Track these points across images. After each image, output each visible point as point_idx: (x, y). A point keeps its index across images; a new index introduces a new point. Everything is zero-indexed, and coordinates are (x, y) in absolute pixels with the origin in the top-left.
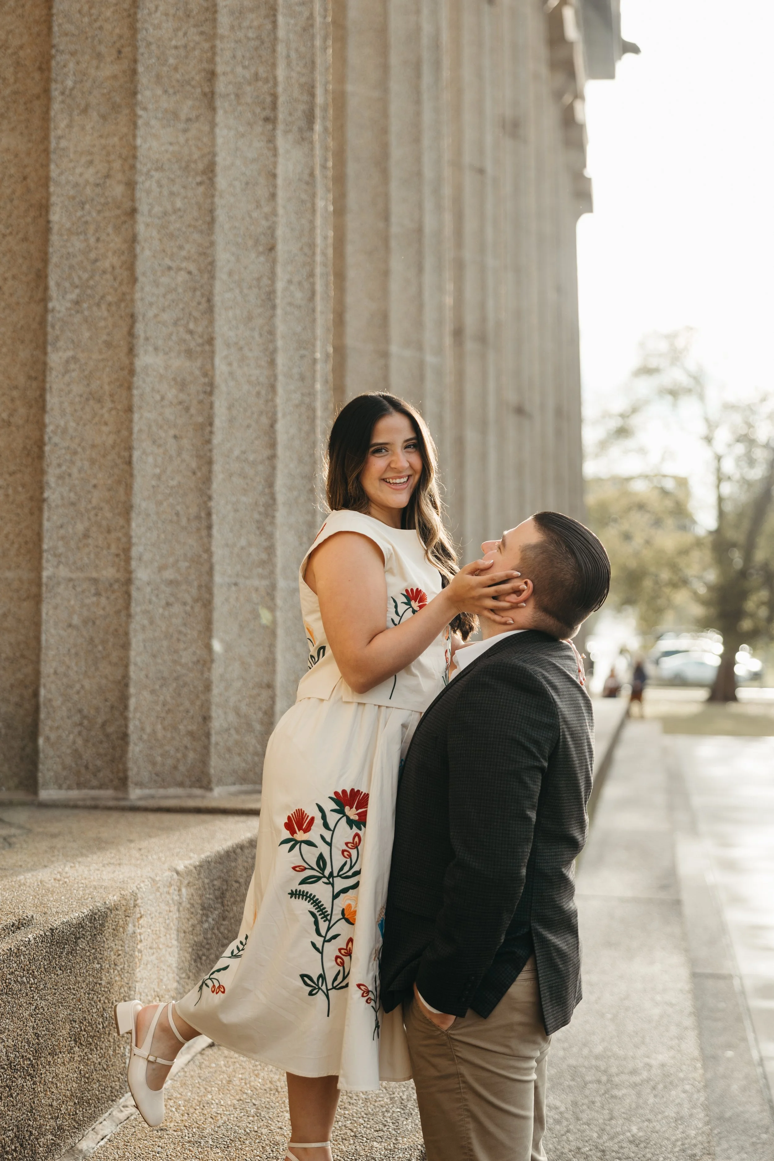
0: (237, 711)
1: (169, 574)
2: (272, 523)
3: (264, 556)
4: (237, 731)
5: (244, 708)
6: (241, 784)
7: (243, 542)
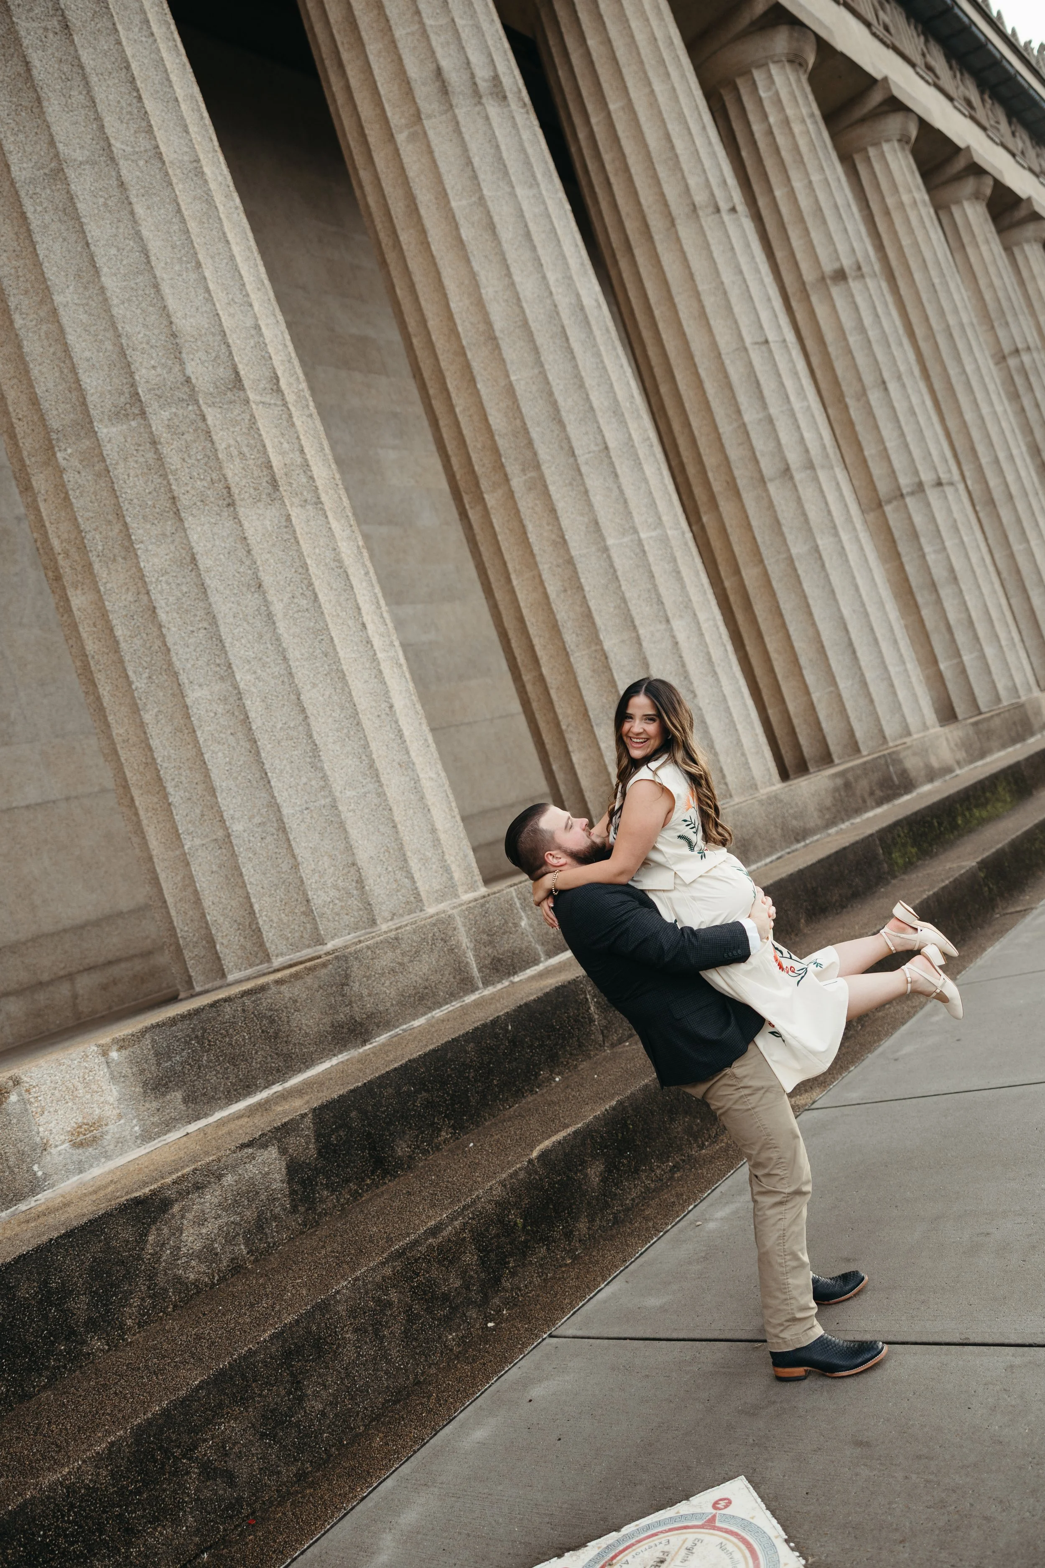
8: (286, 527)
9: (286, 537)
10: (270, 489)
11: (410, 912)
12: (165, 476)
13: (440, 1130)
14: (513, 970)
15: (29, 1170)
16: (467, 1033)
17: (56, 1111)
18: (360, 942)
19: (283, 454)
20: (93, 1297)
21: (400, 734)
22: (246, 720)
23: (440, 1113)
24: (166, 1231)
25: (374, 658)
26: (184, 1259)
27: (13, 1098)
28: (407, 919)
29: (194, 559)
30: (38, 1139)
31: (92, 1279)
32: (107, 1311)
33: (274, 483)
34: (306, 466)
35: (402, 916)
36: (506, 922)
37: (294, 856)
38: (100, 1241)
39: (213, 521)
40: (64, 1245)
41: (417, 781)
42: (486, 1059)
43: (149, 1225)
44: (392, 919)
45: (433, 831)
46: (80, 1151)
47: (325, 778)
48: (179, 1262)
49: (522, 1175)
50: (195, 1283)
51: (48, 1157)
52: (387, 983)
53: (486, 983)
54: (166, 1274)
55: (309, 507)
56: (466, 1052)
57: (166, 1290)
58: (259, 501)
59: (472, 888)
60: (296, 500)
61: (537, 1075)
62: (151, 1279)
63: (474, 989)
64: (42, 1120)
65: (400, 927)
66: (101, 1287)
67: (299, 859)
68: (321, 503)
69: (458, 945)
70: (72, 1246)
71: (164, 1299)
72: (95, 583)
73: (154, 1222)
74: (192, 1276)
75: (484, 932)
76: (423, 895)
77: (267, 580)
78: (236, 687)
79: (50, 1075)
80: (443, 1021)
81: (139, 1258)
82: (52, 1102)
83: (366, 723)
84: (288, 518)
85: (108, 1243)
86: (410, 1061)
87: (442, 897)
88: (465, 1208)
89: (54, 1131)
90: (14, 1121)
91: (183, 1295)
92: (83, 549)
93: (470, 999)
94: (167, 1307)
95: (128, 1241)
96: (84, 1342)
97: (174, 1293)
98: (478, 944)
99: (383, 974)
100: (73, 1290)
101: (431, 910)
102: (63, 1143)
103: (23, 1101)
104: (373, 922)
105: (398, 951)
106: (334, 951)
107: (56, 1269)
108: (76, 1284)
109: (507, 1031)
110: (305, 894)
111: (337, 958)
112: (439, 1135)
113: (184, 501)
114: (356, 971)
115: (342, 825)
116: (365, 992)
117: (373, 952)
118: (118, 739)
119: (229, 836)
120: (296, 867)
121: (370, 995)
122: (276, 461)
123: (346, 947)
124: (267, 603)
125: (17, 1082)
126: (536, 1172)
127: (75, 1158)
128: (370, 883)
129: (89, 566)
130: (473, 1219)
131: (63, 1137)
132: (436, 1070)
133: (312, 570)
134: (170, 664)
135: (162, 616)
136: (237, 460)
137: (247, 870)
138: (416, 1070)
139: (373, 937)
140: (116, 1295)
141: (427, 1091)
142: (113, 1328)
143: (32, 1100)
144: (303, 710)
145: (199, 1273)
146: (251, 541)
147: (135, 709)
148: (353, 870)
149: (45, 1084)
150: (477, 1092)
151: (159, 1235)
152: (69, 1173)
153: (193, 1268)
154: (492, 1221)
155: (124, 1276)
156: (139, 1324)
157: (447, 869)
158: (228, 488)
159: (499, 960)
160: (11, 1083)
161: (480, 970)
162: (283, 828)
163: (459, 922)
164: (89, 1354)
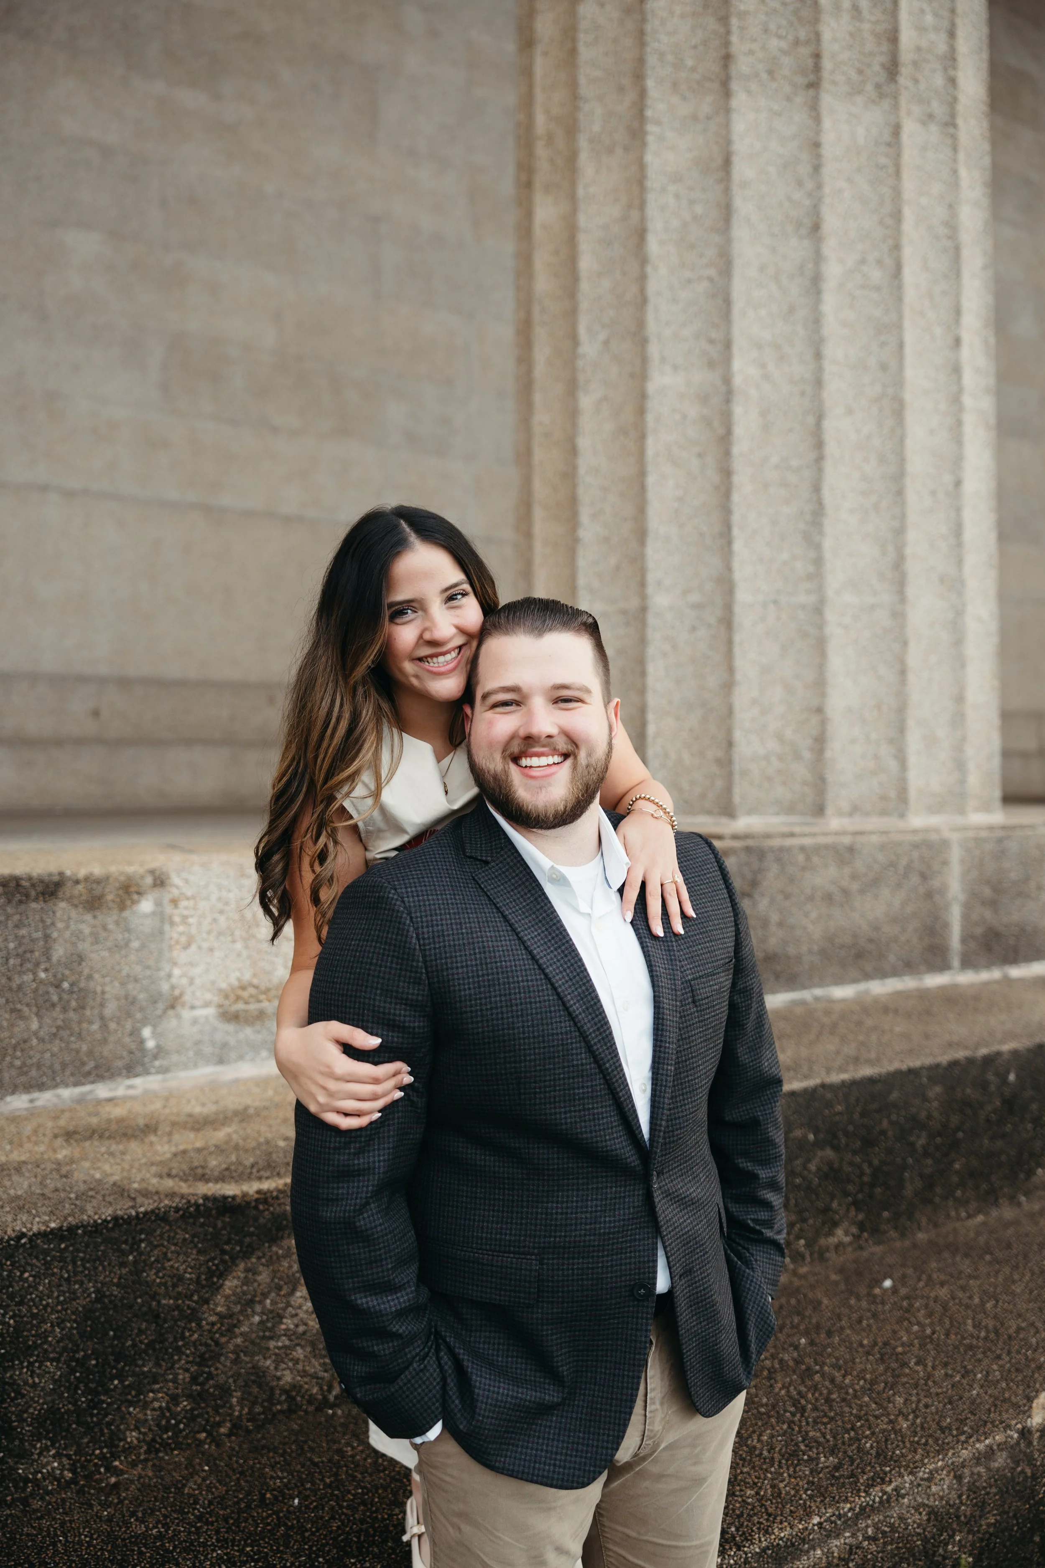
0: (780, 737)
1: (694, 598)
2: (821, 533)
3: (811, 569)
4: (781, 758)
5: (789, 734)
6: (787, 814)
7: (785, 556)
8: (889, 145)
9: (883, 160)
10: (882, 77)
11: (883, 813)
12: (724, 20)
13: (835, 1224)
14: (1013, 956)
15: (135, 1033)
16: (938, 1066)
17: (211, 950)
18: (792, 835)
19: (921, 29)
20: (73, 1371)
21: (958, 530)
22: (725, 439)
23: (846, 1194)
24: (264, 1277)
25: (956, 399)
26: (284, 1341)
27: (146, 906)
28: (874, 823)
29: (727, 163)
30: (165, 987)
31: (82, 1335)
32: (94, 1404)
33: (892, 69)
34: (951, 59)
35: (867, 814)
36: (1027, 879)
37: (731, 670)
38: (122, 1265)
39: (776, 107)
40: (46, 1252)
41: (959, 613)
42: (955, 1120)
43: (234, 1259)
44: (851, 814)
45: (960, 699)
46: (231, 1027)
47: (819, 562)
48: (272, 1344)
49: (1001, 1460)
50: (293, 1389)
51: (174, 1023)
52: (814, 915)
53: (967, 963)
54: (236, 1361)
55: (934, 128)
56: (925, 1099)
57: (225, 1391)
58: (859, 92)
59: (986, 807)
60: (917, 110)
61: (1030, 1173)
62: (202, 1361)
63: (943, 966)
64: (182, 957)
65: (861, 833)
66: (96, 1354)
67: (739, 676)
68: (955, 126)
69: (943, 890)
70: (62, 1259)
71: (216, 1409)
72: (573, 183)
73: (246, 1254)
74: (288, 1378)
75: (988, 882)
76: (912, 794)
77: (831, 222)
78: (727, 380)
79: (220, 887)
80: (886, 1010)
81: (194, 1316)
82: (209, 933)
83: (911, 496)
84: (896, 131)
85: (138, 1273)
86: (823, 1086)
87: (938, 806)
88: (864, 1512)
89: (198, 981)
90: (135, 944)
91: (258, 1409)
92: (572, 130)
93: (934, 981)
94: (219, 1424)
95: (181, 1279)
96: (23, 1455)
97: (241, 1401)
98: (974, 898)
99: (811, 898)
100: (36, 1346)
101: (917, 820)
102: (207, 1005)
103: (161, 916)
104: (819, 810)
105: (847, 871)
106: (746, 836)
107: (11, 1297)
108: (45, 1336)
109: (1004, 1081)
110: (729, 732)
111: (748, 850)
112: (830, 1233)
113: (743, 65)
114: (772, 879)
115: (820, 645)
116: (775, 918)
117: (808, 858)
118: (537, 430)
119: (644, 609)
120: (728, 686)
121: (780, 924)
122: (907, 37)
123: (768, 836)
124: (818, 257)
125: (160, 881)
126: (1030, 1460)
127: (219, 1037)
128: (835, 748)
129: (572, 158)
130: (874, 1539)
131: (208, 996)
132: (863, 1114)
133: (908, 225)
134: (641, 324)
135: (653, 245)
136: (845, 18)
137: (655, 670)
138: (829, 1105)
139: (814, 835)
140: (121, 1376)
141: (836, 1148)
142: (93, 1440)
143: (177, 919)
144: (819, 445)
145: (304, 1373)
146: (828, 151)
147: (572, 388)
148: (815, 720)
149: (207, 898)
150: (921, 1176)
151: (246, 1282)
152: (200, 1057)
153: (296, 1361)
154: (910, 1550)
155: (151, 1344)
156: (151, 1448)
157: (960, 766)
158: (817, 56)
159: (997, 935)
160: (149, 880)
161: (964, 940)
162: (727, 622)
163: (955, 855)
164: (26, 1480)
